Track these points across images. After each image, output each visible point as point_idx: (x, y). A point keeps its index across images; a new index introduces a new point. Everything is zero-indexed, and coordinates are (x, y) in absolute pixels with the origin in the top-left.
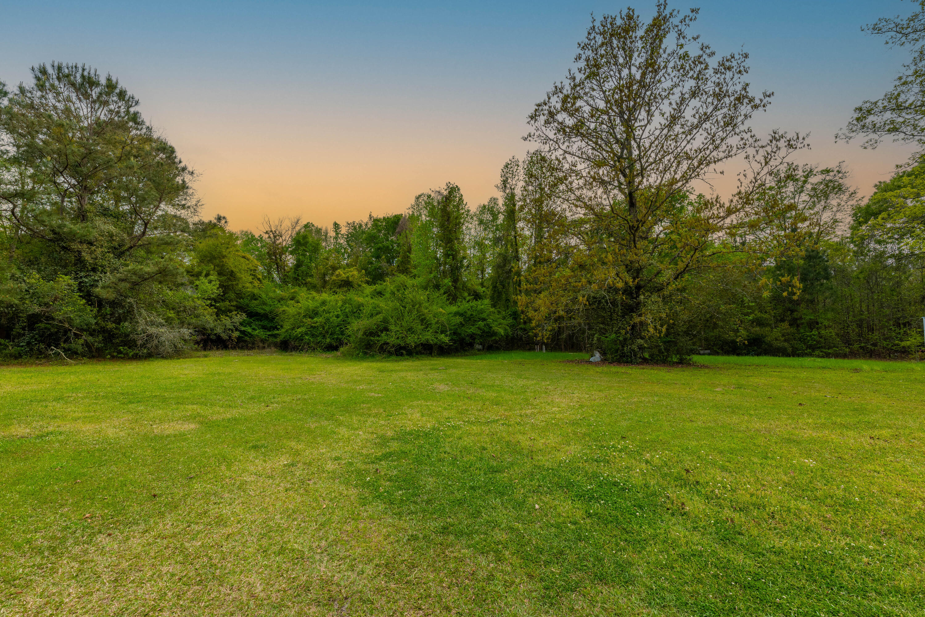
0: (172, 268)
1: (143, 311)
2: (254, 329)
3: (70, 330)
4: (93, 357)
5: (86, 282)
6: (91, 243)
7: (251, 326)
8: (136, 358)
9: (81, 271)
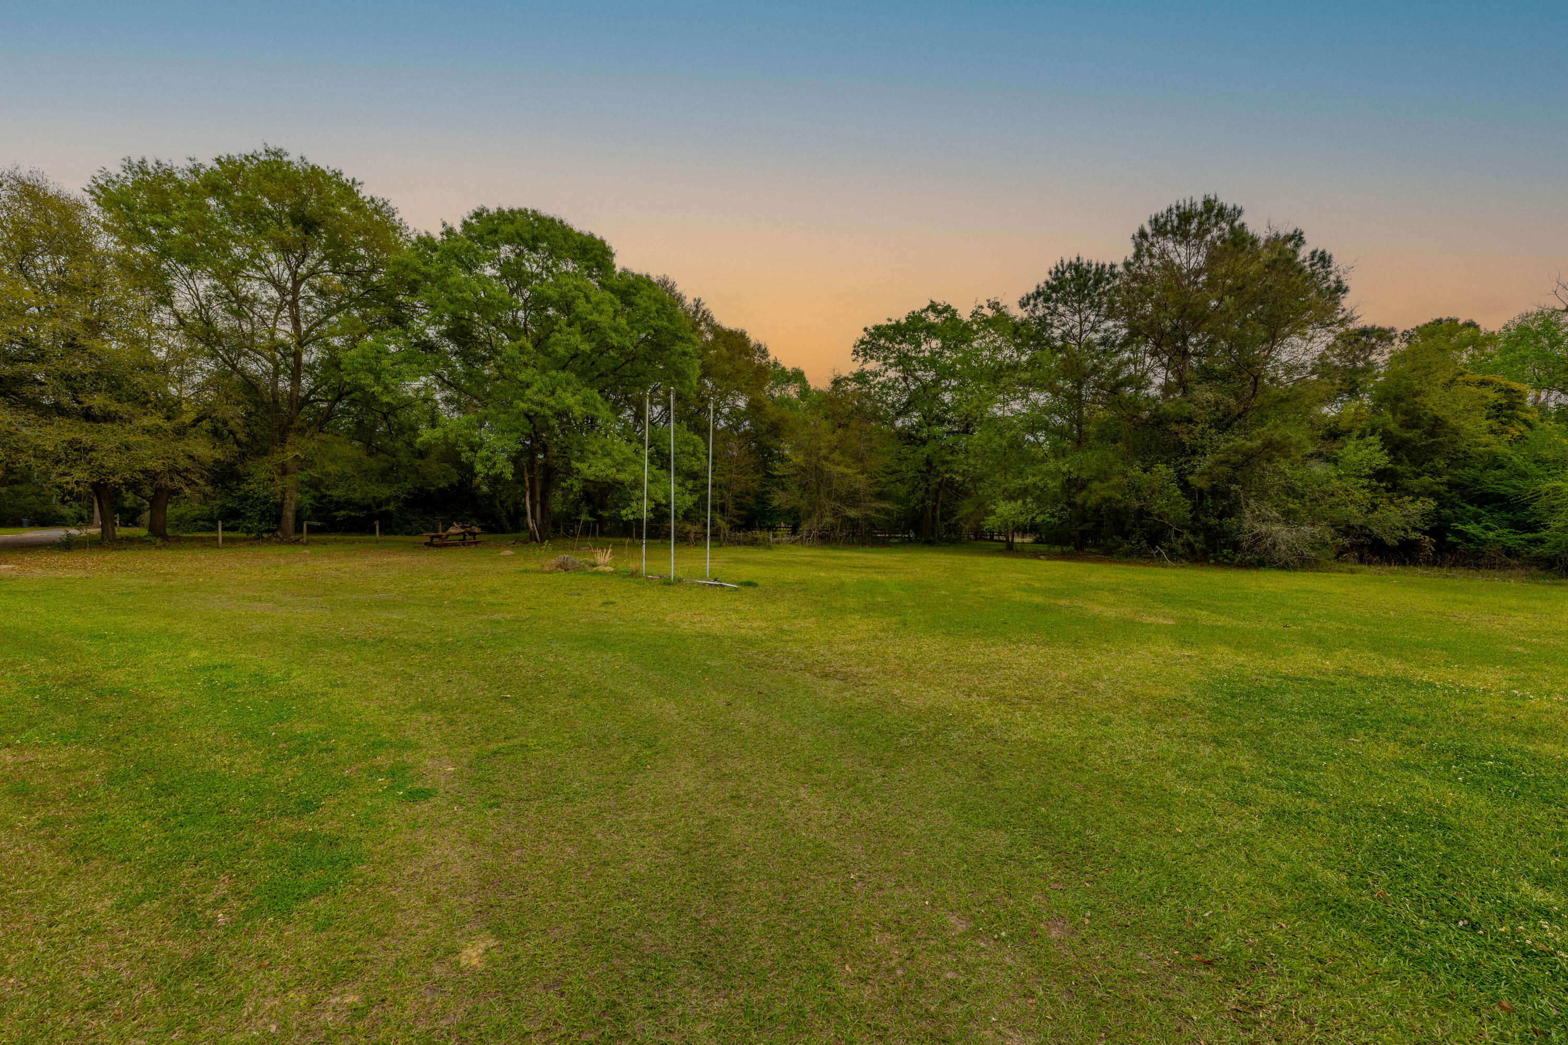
0: (1279, 439)
1: (1252, 501)
2: (1488, 528)
3: (1171, 528)
4: (1196, 561)
5: (1185, 469)
6: (1190, 421)
7: (1478, 523)
8: (1245, 565)
9: (1181, 456)
